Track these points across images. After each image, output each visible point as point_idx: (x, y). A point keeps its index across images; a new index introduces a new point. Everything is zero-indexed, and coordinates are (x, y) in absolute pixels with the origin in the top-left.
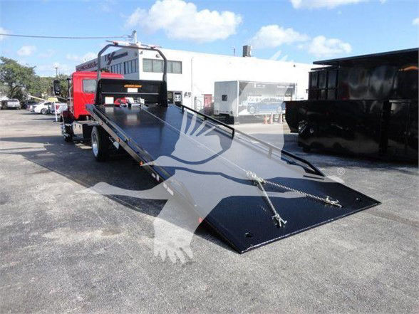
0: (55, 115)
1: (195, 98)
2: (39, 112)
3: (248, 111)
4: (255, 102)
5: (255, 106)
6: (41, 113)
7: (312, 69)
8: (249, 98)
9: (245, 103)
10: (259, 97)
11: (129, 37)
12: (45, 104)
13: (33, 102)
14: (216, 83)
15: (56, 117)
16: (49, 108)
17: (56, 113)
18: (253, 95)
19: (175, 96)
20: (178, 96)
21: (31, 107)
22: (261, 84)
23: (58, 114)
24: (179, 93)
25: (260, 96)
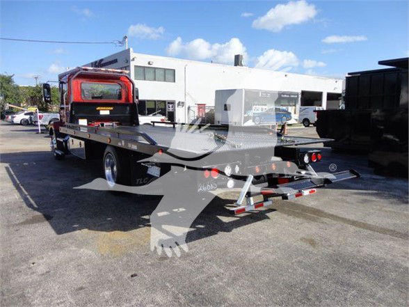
0: (37, 126)
1: (189, 108)
2: (19, 122)
3: (253, 121)
4: (260, 111)
5: (260, 115)
6: (21, 124)
7: (349, 74)
8: (254, 107)
9: (251, 114)
10: (264, 107)
11: (120, 43)
12: (26, 114)
13: (11, 112)
14: (217, 92)
15: (40, 128)
16: (31, 118)
17: (39, 124)
18: (259, 105)
19: (167, 105)
20: (171, 106)
21: (10, 117)
22: (266, 92)
23: (41, 125)
24: (172, 103)
25: (266, 105)
